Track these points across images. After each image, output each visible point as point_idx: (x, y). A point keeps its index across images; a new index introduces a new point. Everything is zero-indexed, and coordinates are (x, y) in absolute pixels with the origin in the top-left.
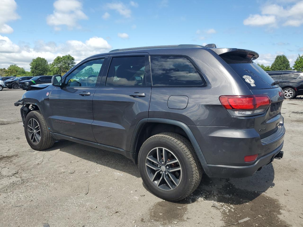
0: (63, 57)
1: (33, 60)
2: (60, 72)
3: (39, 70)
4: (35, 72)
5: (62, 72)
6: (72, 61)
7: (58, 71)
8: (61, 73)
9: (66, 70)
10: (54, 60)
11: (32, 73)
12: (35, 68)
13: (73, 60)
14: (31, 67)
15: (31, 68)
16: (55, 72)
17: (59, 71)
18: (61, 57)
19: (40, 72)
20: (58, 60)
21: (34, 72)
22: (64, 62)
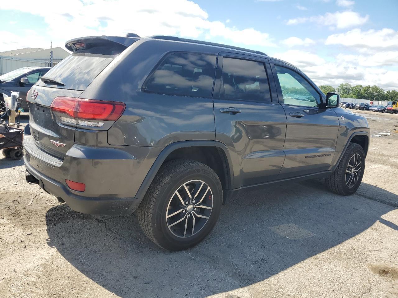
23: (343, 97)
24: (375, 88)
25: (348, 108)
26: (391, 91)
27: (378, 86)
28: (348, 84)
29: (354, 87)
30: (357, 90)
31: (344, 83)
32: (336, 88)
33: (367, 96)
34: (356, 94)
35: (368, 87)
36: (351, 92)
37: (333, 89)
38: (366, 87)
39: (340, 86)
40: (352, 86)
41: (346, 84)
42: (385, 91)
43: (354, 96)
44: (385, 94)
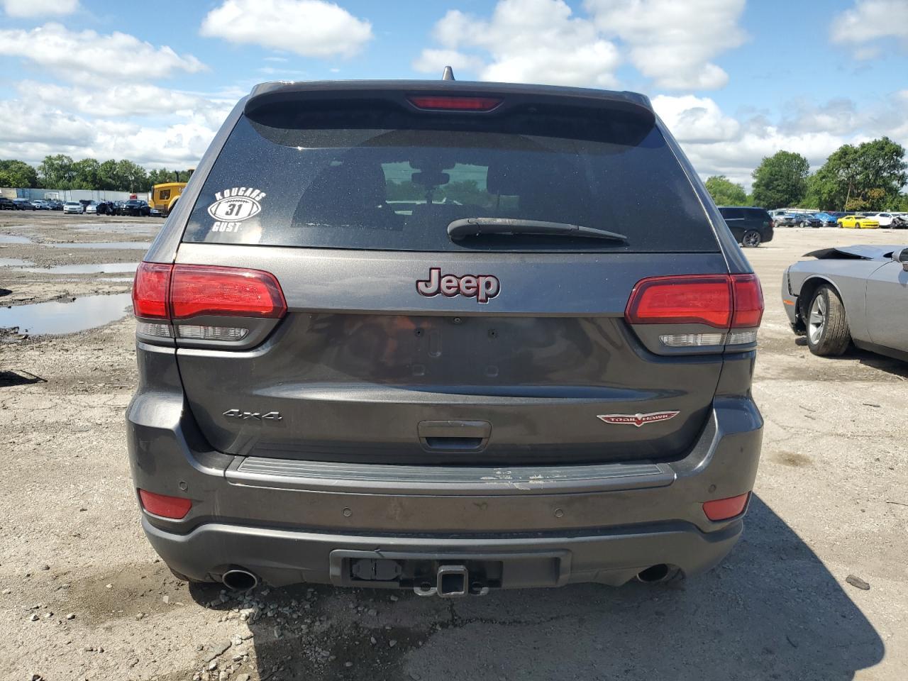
0: (863, 146)
1: (763, 160)
2: (842, 197)
3: (778, 191)
4: (765, 196)
5: (850, 196)
6: (895, 157)
7: (835, 195)
8: (845, 199)
9: (866, 190)
10: (829, 159)
11: (755, 198)
12: (767, 186)
13: (897, 156)
14: (755, 181)
15: (754, 185)
16: (825, 195)
17: (839, 192)
18: (852, 148)
19: (779, 195)
20: (845, 155)
21: (762, 197)
22: (864, 163)
23: (58, 186)
24: (126, 165)
25: (103, 213)
26: (158, 172)
27: (130, 161)
28: (63, 156)
29: (79, 164)
30: (88, 169)
31: (54, 155)
32: (36, 165)
33: (113, 182)
34: (89, 178)
35: (111, 164)
36: (75, 174)
37: (30, 167)
38: (106, 163)
39: (44, 162)
40: (75, 161)
41: (60, 158)
42: (148, 169)
43: (85, 184)
44: (148, 177)
